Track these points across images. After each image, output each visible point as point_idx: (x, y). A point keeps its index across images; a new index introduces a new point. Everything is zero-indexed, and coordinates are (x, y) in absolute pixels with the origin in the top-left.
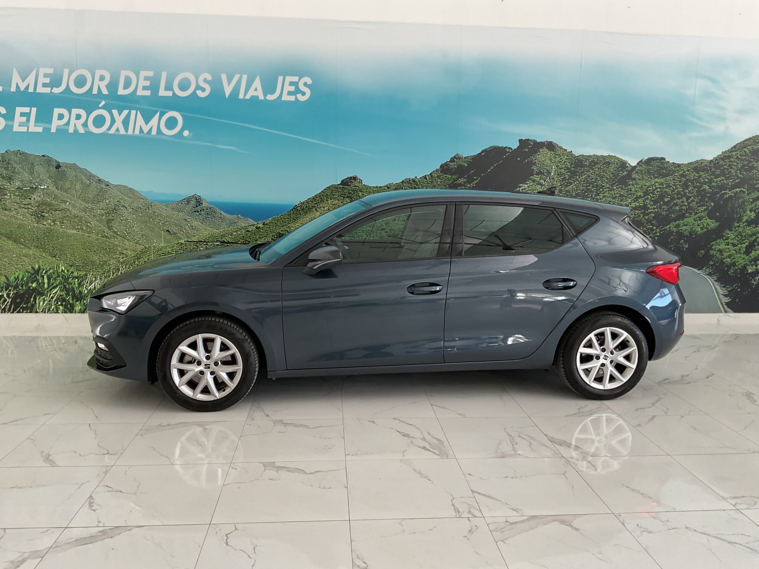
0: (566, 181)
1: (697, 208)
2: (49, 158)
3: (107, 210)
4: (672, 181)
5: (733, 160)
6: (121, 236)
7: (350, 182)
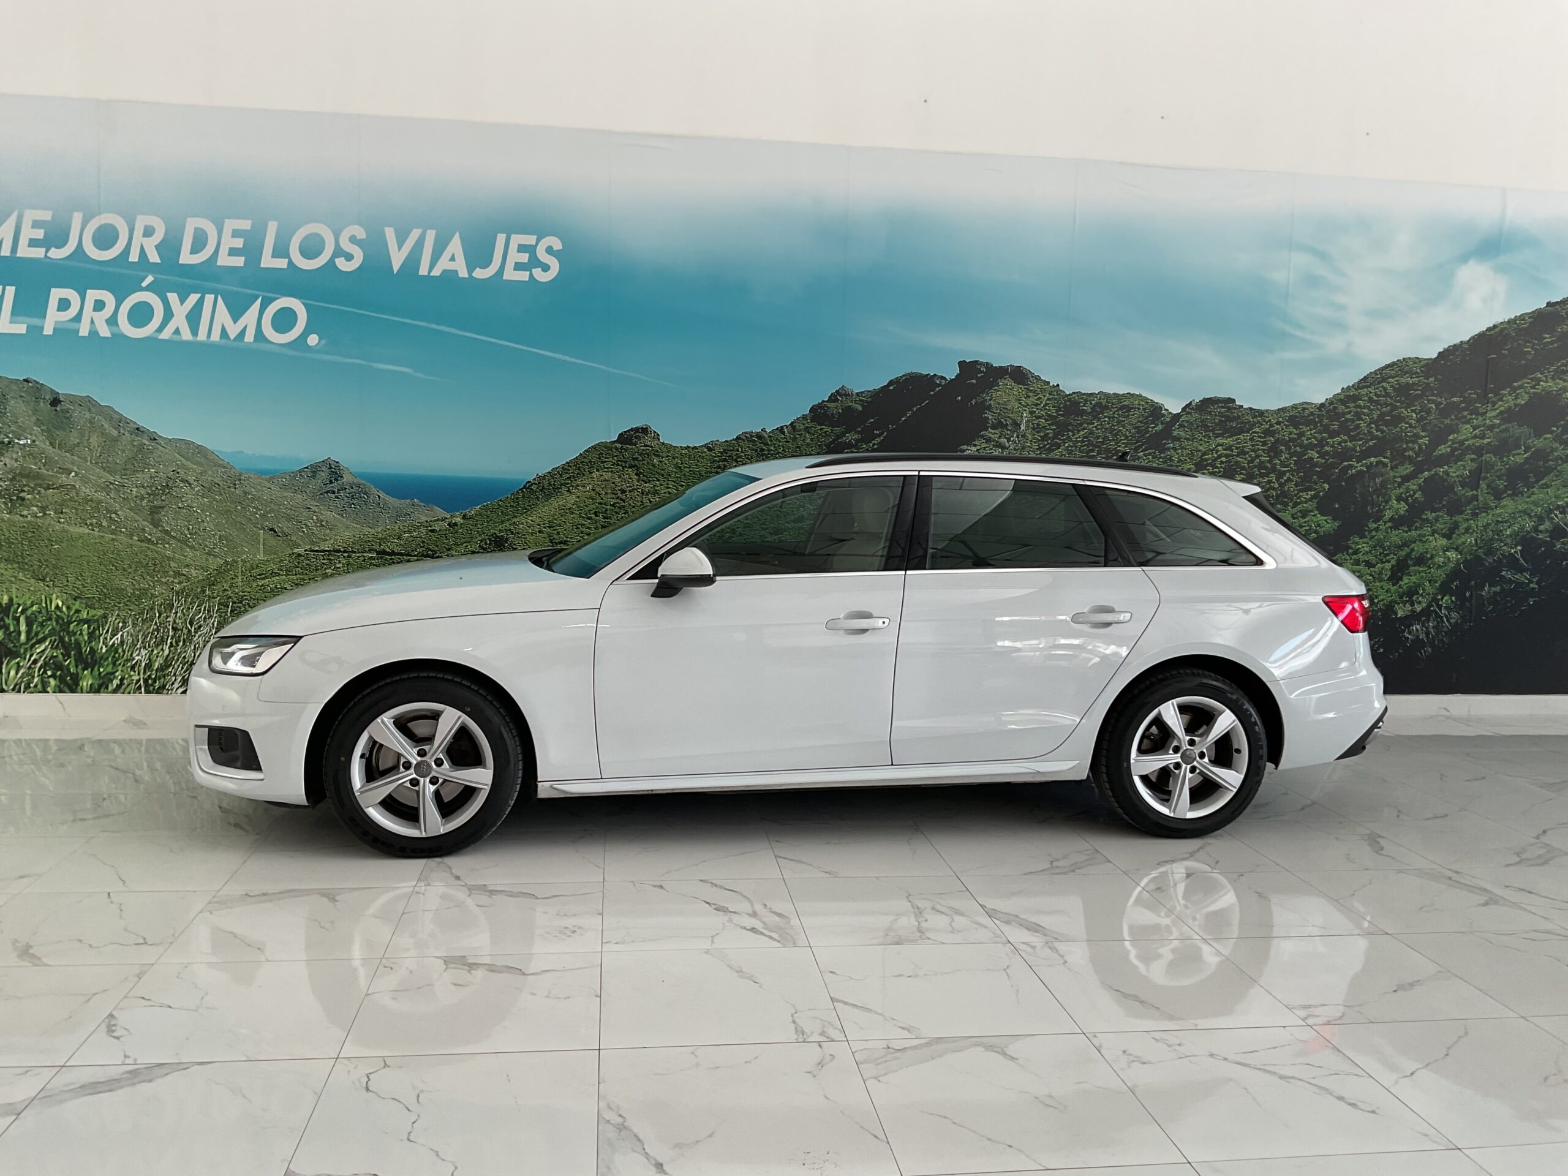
0: (1049, 441)
1: (1298, 494)
2: (38, 386)
3: (151, 487)
4: (1249, 443)
5: (1362, 403)
6: (179, 540)
7: (636, 437)
